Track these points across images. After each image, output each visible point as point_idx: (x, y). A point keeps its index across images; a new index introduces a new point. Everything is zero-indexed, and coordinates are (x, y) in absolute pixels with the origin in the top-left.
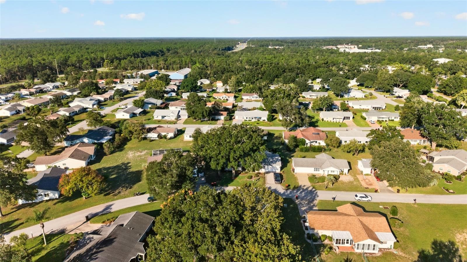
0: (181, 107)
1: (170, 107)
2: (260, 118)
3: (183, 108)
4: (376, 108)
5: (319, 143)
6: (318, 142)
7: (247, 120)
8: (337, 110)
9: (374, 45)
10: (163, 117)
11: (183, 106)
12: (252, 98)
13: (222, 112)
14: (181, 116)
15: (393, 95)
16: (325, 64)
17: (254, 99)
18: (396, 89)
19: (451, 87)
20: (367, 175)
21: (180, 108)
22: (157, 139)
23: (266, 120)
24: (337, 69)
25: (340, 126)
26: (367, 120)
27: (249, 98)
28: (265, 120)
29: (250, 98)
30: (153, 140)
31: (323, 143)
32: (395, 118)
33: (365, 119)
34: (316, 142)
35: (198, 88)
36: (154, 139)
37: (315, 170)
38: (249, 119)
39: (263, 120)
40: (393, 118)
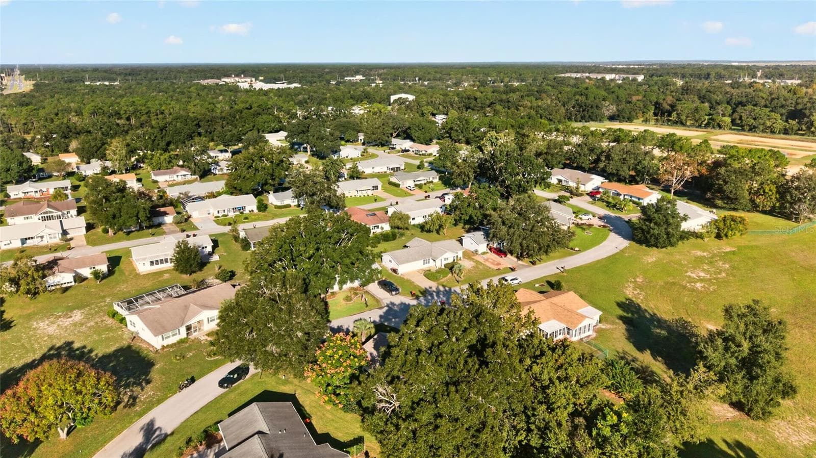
0: (43, 215)
1: (9, 220)
2: (243, 208)
3: (46, 215)
4: (394, 168)
5: (382, 228)
6: (380, 227)
7: (220, 215)
8: (343, 179)
9: (282, 76)
10: (24, 241)
11: (46, 213)
12: (175, 178)
13: (162, 209)
14: (69, 231)
15: (394, 148)
16: (247, 108)
17: (180, 179)
18: (394, 141)
19: (457, 131)
20: (484, 253)
21: (40, 216)
22: (73, 284)
23: (256, 211)
24: (288, 116)
25: (376, 200)
26: (401, 186)
27: (168, 179)
28: (253, 211)
29: (172, 179)
30: (66, 289)
31: (387, 227)
32: (433, 178)
33: (397, 185)
34: (378, 227)
35: (34, 172)
36: (69, 285)
37: (424, 264)
38: (223, 213)
39: (250, 211)
40: (431, 179)
